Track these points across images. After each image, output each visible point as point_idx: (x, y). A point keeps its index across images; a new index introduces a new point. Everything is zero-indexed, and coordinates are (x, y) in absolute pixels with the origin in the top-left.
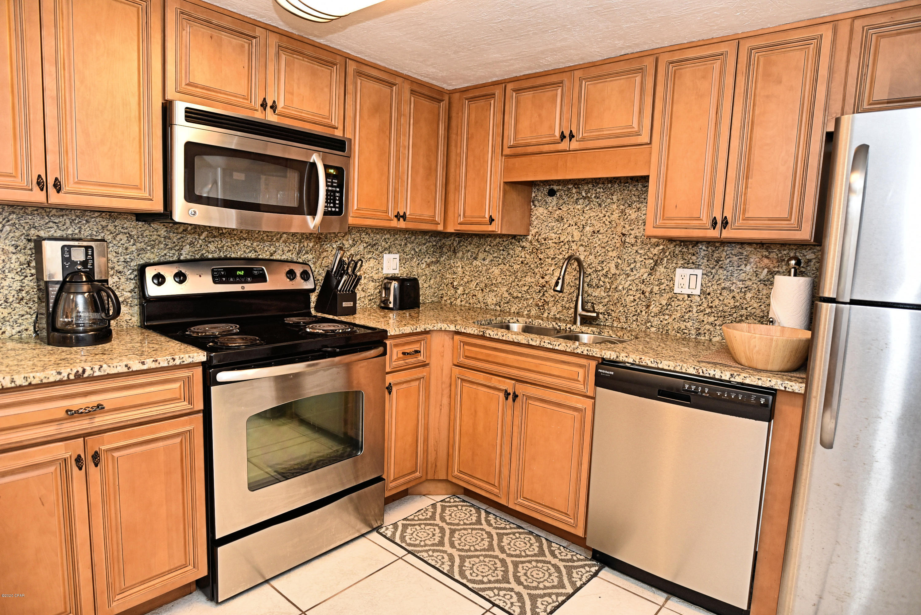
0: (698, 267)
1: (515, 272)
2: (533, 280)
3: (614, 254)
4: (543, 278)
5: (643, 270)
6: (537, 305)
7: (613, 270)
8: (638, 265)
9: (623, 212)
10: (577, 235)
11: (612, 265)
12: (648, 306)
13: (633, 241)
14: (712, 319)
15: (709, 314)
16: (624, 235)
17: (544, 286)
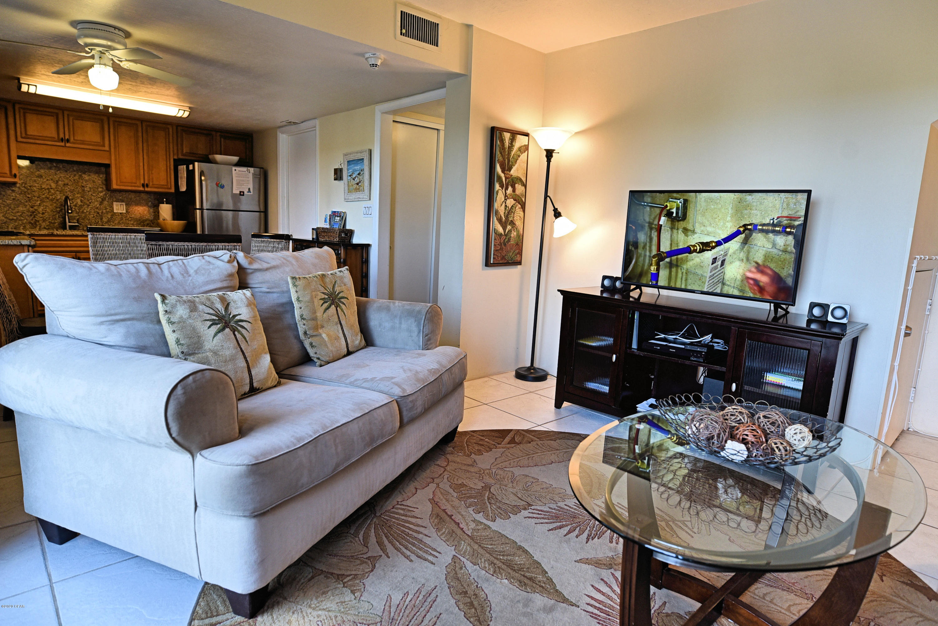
0: (123, 201)
1: (8, 205)
2: (25, 209)
3: (79, 195)
4: (32, 208)
5: (96, 203)
6: (30, 223)
7: (79, 203)
8: (93, 201)
9: (80, 176)
10: (53, 185)
11: (79, 201)
12: (101, 219)
13: (89, 190)
14: (132, 222)
15: (131, 221)
16: (83, 187)
17: (34, 212)
